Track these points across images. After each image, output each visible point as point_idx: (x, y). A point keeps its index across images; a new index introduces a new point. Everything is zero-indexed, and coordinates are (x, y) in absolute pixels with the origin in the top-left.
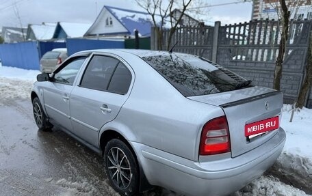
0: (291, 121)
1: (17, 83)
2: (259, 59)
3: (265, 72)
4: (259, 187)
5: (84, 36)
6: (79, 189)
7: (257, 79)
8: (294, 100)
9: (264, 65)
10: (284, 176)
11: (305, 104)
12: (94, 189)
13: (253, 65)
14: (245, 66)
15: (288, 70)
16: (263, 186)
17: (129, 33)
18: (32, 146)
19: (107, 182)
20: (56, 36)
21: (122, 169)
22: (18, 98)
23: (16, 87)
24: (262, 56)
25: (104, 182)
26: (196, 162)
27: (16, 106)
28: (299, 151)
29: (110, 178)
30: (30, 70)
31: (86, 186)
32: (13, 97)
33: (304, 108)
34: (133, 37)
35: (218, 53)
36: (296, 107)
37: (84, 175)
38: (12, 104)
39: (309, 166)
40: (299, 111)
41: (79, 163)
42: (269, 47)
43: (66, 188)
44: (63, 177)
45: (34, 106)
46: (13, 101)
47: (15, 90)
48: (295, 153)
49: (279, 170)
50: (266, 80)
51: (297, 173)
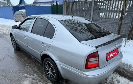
0: (124, 47)
1: (4, 26)
2: (112, 17)
3: (114, 23)
4: (110, 78)
5: (33, 3)
6: (33, 79)
7: (110, 26)
8: (126, 36)
9: (114, 20)
10: (121, 72)
11: (131, 38)
12: (39, 79)
13: (109, 20)
14: (105, 20)
15: (125, 23)
16: (112, 77)
17: (53, 2)
18: (12, 58)
19: (45, 75)
20: (20, 3)
21: (51, 71)
22: (5, 34)
23: (4, 28)
24: (113, 16)
25: (44, 75)
26: (84, 72)
27: (4, 38)
28: (127, 61)
29: (46, 74)
30: (10, 20)
31: (36, 77)
32: (2, 34)
33: (130, 40)
34: (55, 4)
35: (93, 14)
36: (127, 39)
37: (35, 72)
38: (2, 37)
39: (132, 68)
40: (128, 41)
41: (32, 66)
42: (116, 12)
43: (27, 78)
44: (25, 73)
45: (12, 39)
46: (2, 35)
47: (3, 30)
48: (126, 62)
49: (119, 69)
50: (114, 27)
51: (126, 71)
